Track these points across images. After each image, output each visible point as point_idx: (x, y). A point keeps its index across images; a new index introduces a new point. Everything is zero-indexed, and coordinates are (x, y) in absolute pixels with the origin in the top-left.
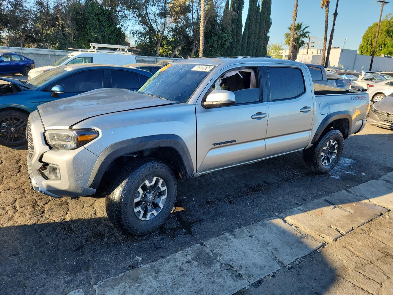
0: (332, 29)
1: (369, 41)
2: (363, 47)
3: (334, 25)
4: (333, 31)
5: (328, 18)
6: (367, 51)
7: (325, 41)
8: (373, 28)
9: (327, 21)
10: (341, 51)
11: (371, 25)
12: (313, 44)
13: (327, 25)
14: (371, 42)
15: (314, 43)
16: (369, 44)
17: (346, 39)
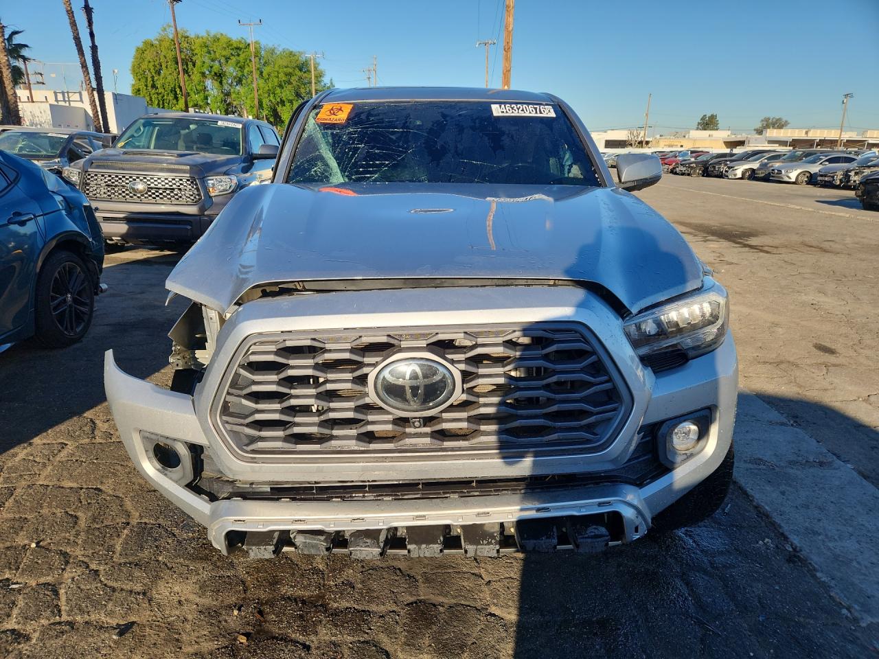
0: (91, 45)
1: (147, 78)
2: (139, 90)
3: (92, 35)
4: (94, 48)
5: (73, 17)
6: (151, 99)
7: (84, 72)
8: (146, 50)
9: (73, 24)
10: (114, 99)
11: (141, 45)
12: (39, 79)
13: (78, 34)
14: (153, 80)
15: (41, 74)
16: (150, 85)
17: (116, 71)
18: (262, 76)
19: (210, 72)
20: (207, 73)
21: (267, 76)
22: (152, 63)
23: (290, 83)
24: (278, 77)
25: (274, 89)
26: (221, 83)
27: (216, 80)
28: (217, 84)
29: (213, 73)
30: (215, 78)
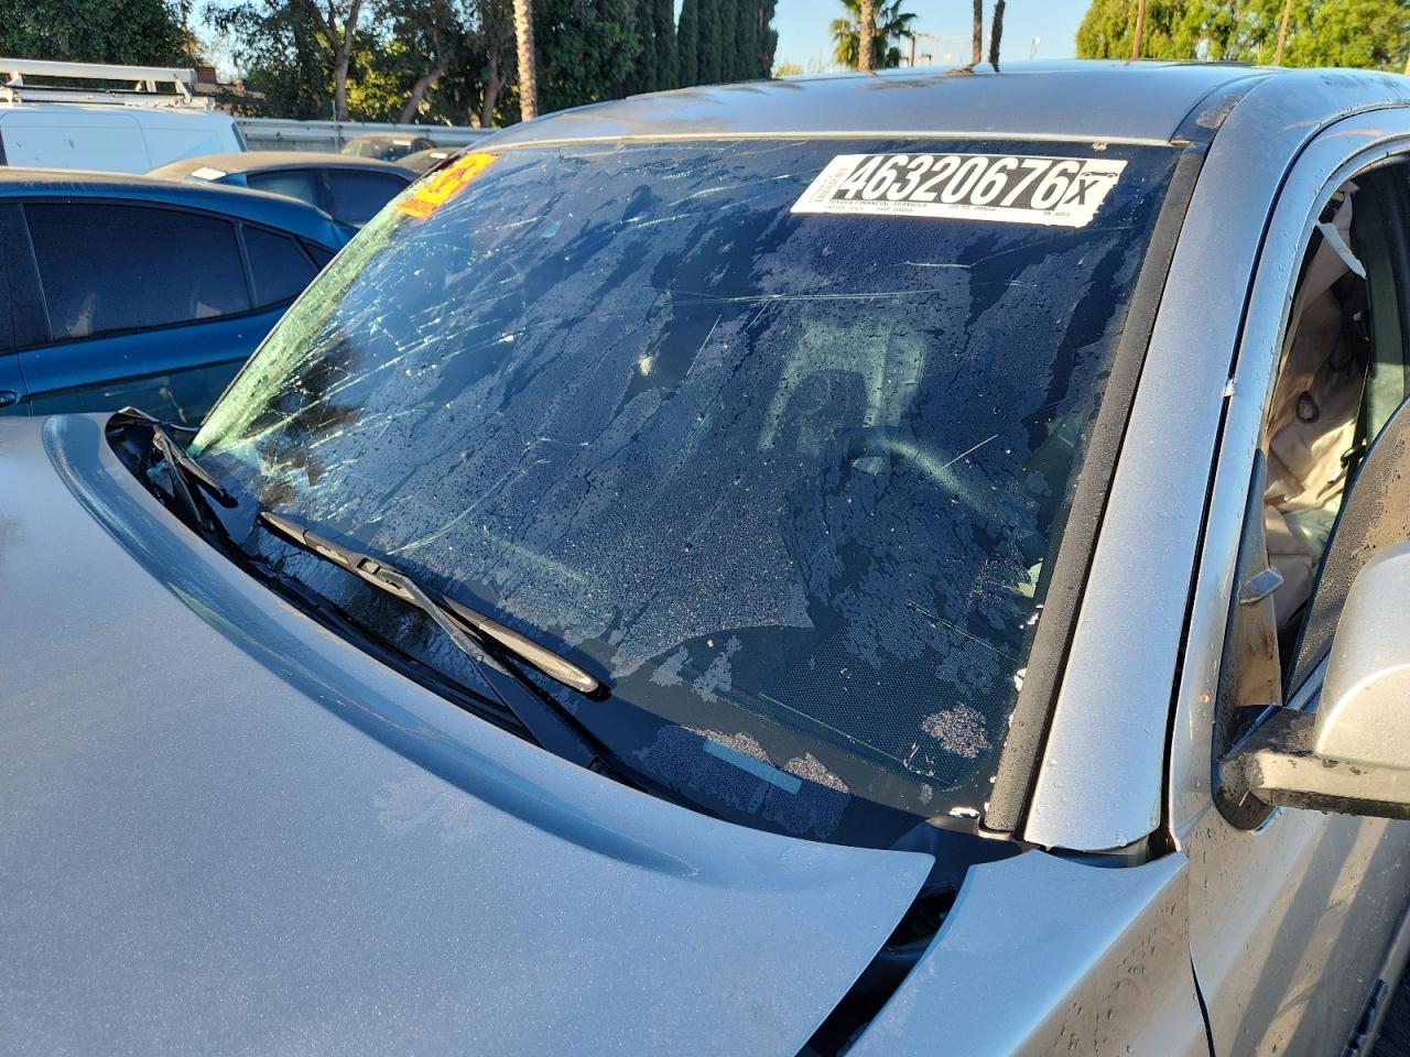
15: (929, 57)
18: (1311, 23)
19: (1209, 25)
20: (1204, 26)
21: (1321, 23)
22: (1112, 21)
23: (1365, 30)
24: (1342, 22)
25: (1328, 45)
26: (1224, 43)
27: (1217, 39)
28: (1215, 45)
29: (1213, 27)
30: (1216, 34)
